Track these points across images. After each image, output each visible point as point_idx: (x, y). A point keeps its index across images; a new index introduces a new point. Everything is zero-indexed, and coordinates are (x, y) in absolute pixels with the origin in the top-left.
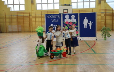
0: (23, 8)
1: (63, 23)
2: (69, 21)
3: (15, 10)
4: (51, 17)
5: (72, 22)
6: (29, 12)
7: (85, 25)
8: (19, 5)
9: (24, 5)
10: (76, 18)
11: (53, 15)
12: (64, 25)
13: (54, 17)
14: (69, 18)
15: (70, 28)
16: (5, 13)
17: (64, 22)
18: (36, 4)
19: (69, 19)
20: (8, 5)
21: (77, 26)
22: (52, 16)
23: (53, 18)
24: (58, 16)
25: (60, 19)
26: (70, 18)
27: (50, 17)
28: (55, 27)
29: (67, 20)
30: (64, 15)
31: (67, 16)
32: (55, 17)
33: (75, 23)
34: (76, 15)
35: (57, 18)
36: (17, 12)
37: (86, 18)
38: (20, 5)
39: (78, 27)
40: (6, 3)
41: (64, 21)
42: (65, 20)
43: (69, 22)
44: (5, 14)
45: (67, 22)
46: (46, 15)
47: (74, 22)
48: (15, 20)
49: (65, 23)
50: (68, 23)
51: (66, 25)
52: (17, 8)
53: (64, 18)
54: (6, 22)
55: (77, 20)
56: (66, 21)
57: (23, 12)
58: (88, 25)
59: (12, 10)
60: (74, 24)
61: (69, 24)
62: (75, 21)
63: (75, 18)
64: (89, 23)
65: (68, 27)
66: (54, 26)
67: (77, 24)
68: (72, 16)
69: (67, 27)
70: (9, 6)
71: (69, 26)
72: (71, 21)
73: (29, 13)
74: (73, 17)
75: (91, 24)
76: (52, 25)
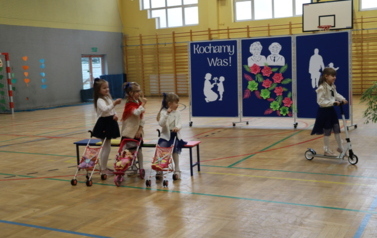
0: (193, 18)
1: (244, 71)
2: (262, 61)
3: (171, 25)
4: (207, 50)
5: (272, 67)
6: (209, 30)
7: (313, 77)
8: (183, 7)
9: (196, 8)
10: (285, 52)
11: (214, 44)
12: (247, 76)
13: (215, 51)
14: (262, 54)
15: (264, 88)
16: (141, 36)
17: (246, 66)
18: (235, 2)
19: (263, 57)
20: (151, 9)
21: (286, 82)
22: (210, 48)
23: (213, 56)
24: (229, 48)
25: (235, 57)
26: (266, 53)
27: (202, 50)
28: (218, 82)
29: (256, 59)
30: (247, 44)
31: (256, 48)
32: (220, 51)
33: (282, 70)
34: (285, 42)
35: (224, 55)
37: (316, 51)
38: (186, 9)
39: (290, 83)
40: (147, 6)
41: (245, 62)
42: (249, 59)
43: (262, 68)
44: (141, 40)
45: (255, 66)
46: (192, 45)
47: (279, 67)
48: (168, 58)
49: (248, 70)
50: (258, 71)
51: (253, 77)
52: (174, 20)
53: (247, 54)
54: (143, 65)
55: (288, 61)
56: (251, 62)
57: (191, 32)
59: (163, 25)
60: (278, 72)
61: (261, 73)
62: (281, 61)
63: (280, 53)
65: (257, 81)
66: (215, 79)
67: (287, 74)
68: (271, 48)
69: (257, 85)
70: (155, 14)
71: (261, 80)
73: (210, 35)
74: (275, 48)
76: (208, 76)
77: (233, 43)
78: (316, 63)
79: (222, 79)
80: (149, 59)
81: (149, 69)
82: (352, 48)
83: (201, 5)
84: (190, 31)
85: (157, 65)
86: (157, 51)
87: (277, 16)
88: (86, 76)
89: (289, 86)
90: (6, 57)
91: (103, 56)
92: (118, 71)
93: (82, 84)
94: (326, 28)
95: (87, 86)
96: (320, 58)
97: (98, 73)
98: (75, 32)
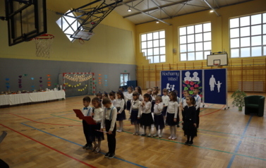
0: (163, 59)
1: (183, 83)
2: (190, 79)
3: (155, 62)
4: (168, 74)
6: (170, 64)
7: (211, 86)
8: (160, 55)
9: (165, 56)
10: (200, 76)
11: (171, 72)
12: (184, 85)
15: (191, 90)
16: (143, 66)
18: (180, 53)
21: (200, 88)
23: (170, 76)
25: (179, 77)
26: (192, 76)
27: (166, 74)
29: (188, 78)
30: (184, 72)
31: (188, 74)
32: (173, 75)
34: (200, 72)
35: (175, 76)
36: (156, 65)
37: (213, 76)
40: (146, 55)
41: (183, 79)
46: (162, 72)
50: (188, 83)
51: (186, 85)
52: (156, 60)
53: (184, 76)
54: (144, 77)
55: (201, 80)
56: (185, 79)
58: (216, 86)
59: (152, 62)
60: (196, 84)
62: (198, 80)
64: (217, 83)
67: (200, 85)
68: (194, 74)
70: (149, 58)
71: (189, 87)
72: (193, 79)
73: (170, 66)
74: (196, 74)
75: (219, 85)
76: (168, 85)
77: (178, 72)
78: (212, 81)
79: (174, 86)
80: (146, 75)
81: (146, 79)
82: (227, 73)
83: (167, 55)
84: (162, 65)
85: (149, 77)
86: (149, 72)
87: (197, 59)
88: (122, 81)
89: (201, 90)
90: (93, 74)
91: (128, 74)
92: (134, 79)
93: (120, 84)
94: (217, 65)
95: (122, 85)
96: (214, 79)
97: (126, 80)
98: (119, 65)
